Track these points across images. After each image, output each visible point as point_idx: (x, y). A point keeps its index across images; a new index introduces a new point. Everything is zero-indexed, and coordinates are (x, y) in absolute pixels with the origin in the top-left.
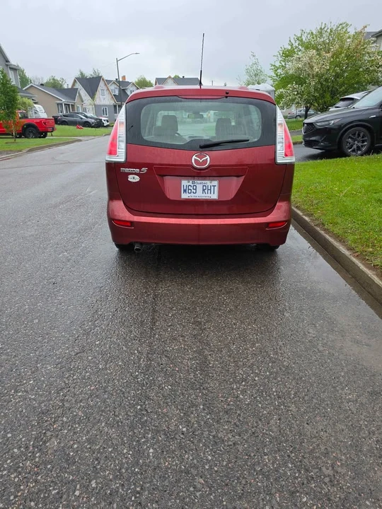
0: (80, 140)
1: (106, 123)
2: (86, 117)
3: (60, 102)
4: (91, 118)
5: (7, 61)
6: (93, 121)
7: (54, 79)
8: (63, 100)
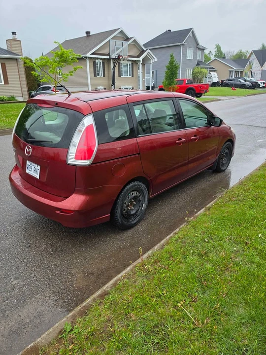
0: (220, 100)
1: (262, 85)
2: (245, 81)
3: (232, 70)
4: (249, 81)
5: (198, 45)
6: (249, 83)
7: (241, 52)
8: (235, 68)
